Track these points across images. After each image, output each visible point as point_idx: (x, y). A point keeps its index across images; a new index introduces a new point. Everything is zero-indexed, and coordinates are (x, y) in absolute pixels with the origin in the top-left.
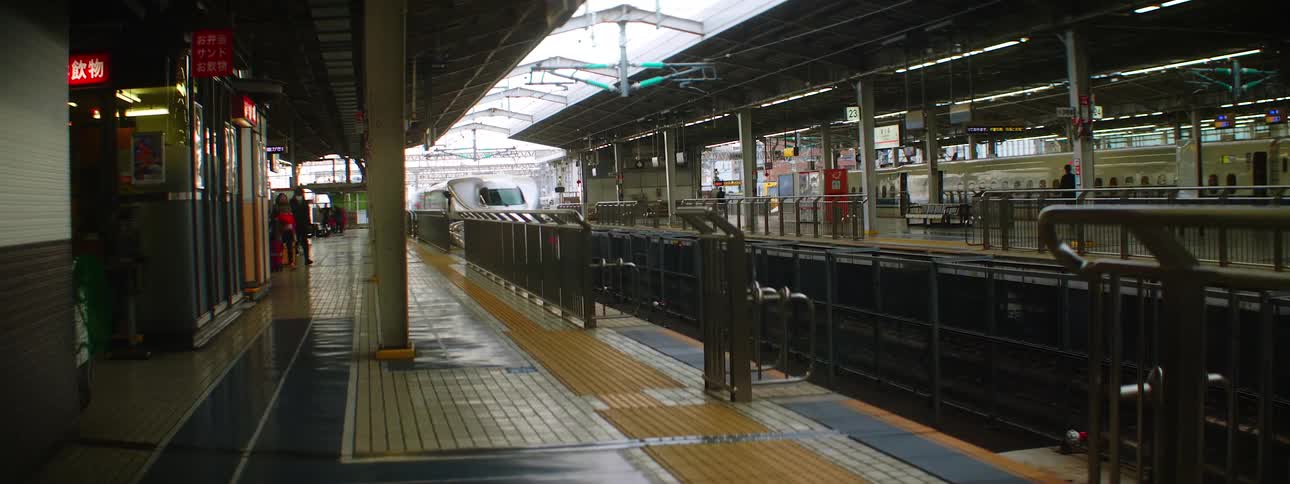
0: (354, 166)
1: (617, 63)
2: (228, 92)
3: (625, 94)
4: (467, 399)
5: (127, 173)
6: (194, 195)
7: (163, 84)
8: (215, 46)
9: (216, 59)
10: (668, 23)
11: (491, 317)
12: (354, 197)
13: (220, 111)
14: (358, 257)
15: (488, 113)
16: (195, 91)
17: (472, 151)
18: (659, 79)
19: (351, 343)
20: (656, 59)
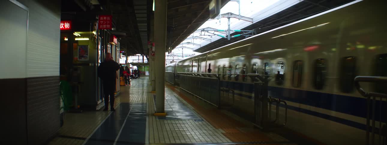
0: (145, 58)
1: (227, 30)
2: (108, 34)
3: (229, 39)
4: (183, 129)
5: (76, 57)
6: (98, 64)
7: (89, 31)
8: (106, 20)
9: (106, 24)
10: (242, 18)
11: (188, 104)
12: (145, 67)
13: (106, 40)
14: (145, 85)
15: (187, 43)
16: (99, 34)
17: (182, 54)
18: (239, 35)
19: (146, 111)
20: (238, 29)
